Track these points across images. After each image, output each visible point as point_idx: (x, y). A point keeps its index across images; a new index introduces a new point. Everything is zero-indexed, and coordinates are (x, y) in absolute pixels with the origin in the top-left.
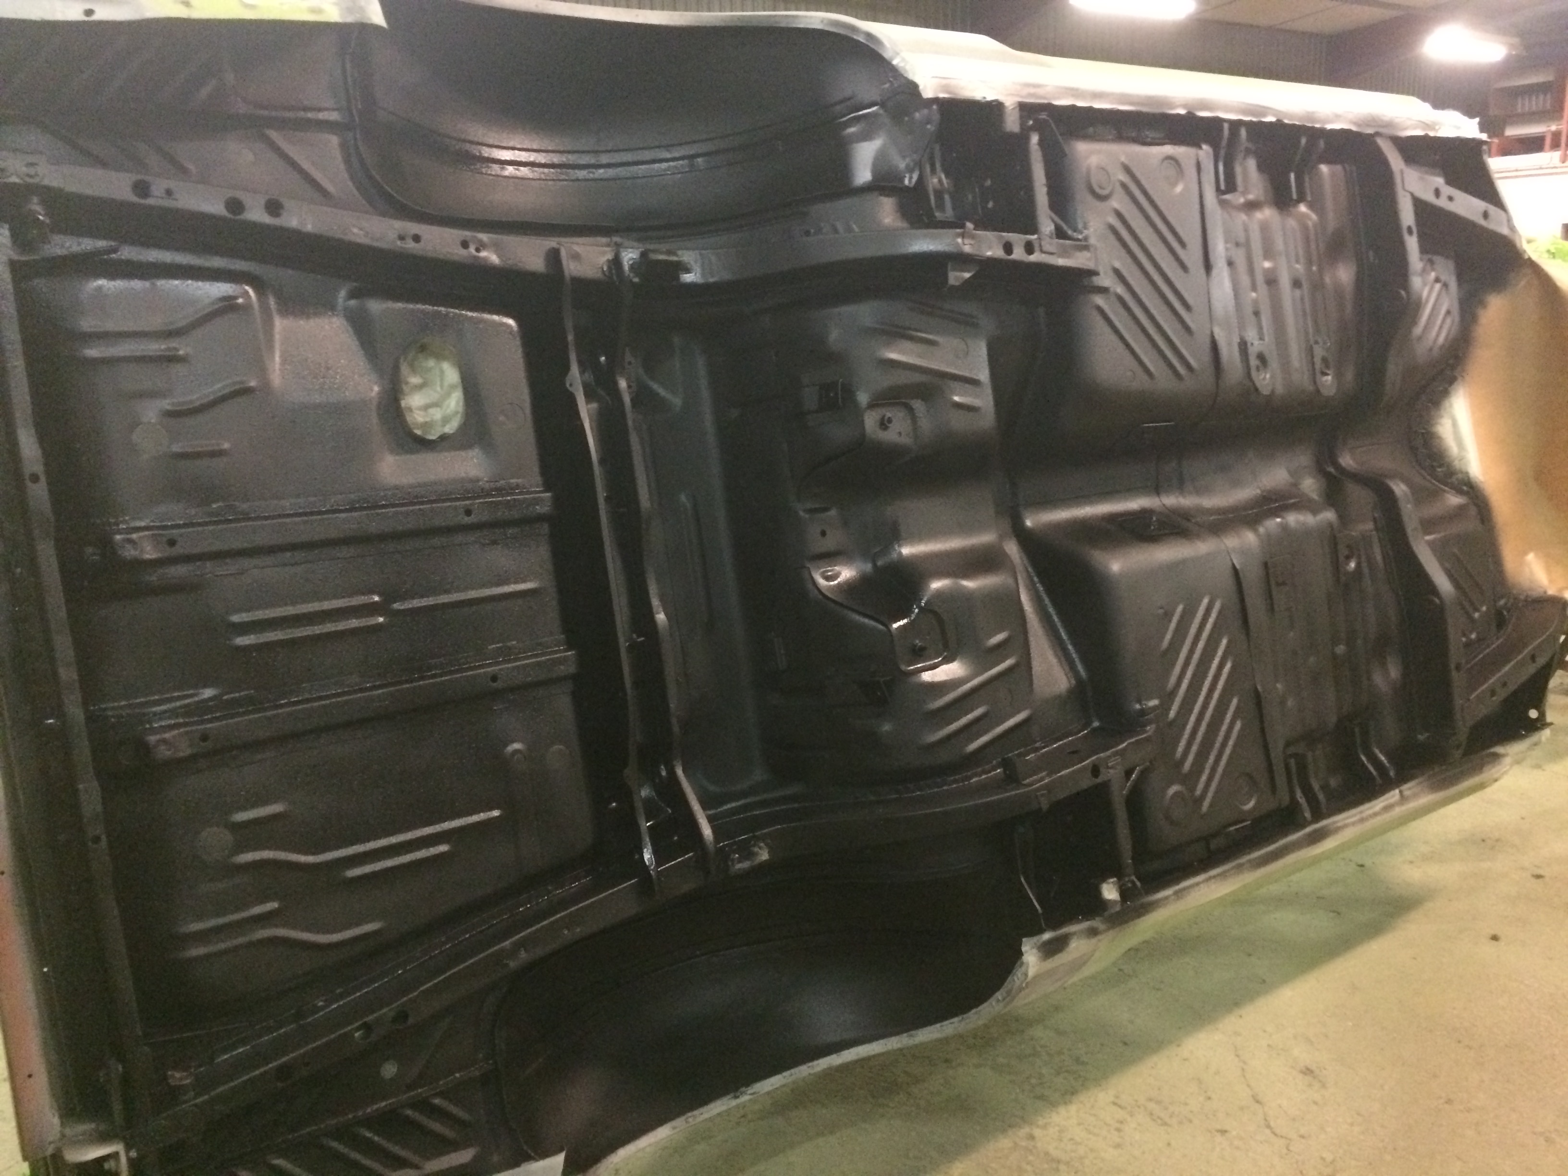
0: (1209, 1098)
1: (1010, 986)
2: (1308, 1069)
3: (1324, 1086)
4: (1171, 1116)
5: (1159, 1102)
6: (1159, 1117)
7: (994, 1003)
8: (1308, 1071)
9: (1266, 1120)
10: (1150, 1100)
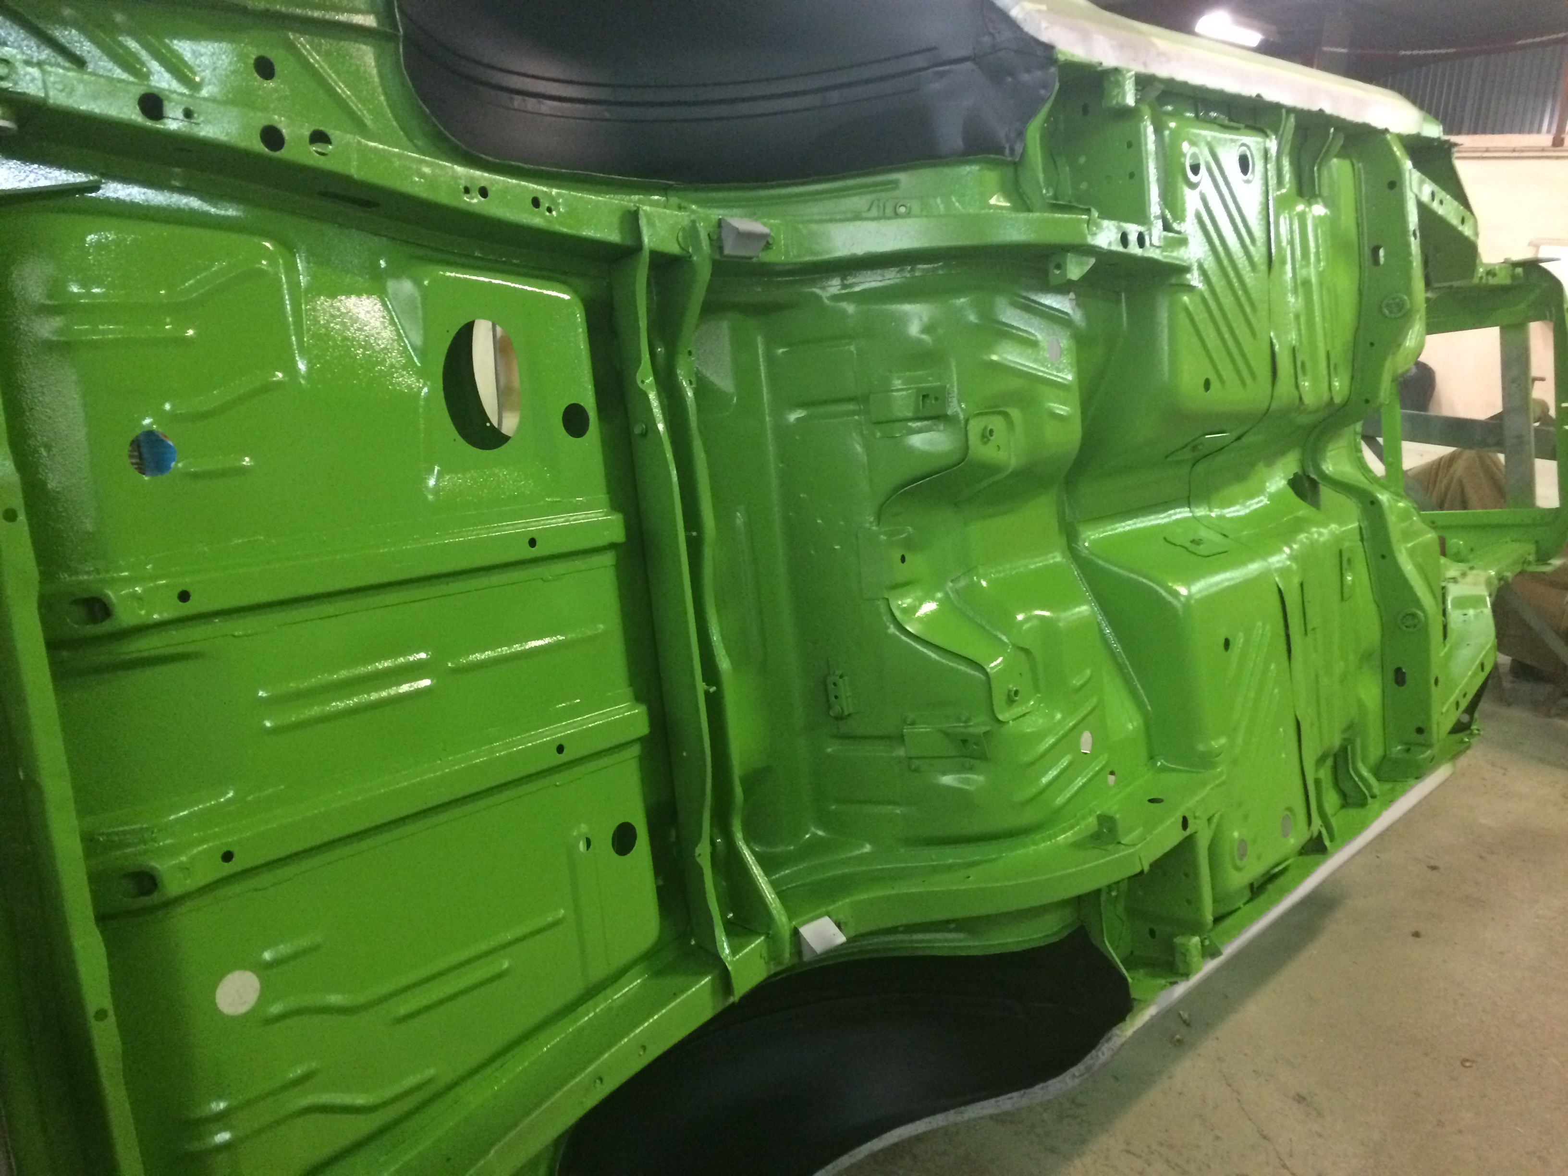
0: (1218, 1138)
1: (1091, 1062)
2: (1299, 1096)
3: (1320, 1114)
4: (1188, 1162)
5: (1171, 1147)
6: (1177, 1165)
7: (1067, 1079)
8: (1300, 1099)
9: (1279, 1158)
10: (1161, 1144)
